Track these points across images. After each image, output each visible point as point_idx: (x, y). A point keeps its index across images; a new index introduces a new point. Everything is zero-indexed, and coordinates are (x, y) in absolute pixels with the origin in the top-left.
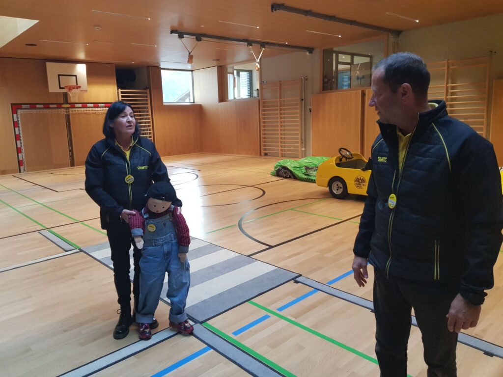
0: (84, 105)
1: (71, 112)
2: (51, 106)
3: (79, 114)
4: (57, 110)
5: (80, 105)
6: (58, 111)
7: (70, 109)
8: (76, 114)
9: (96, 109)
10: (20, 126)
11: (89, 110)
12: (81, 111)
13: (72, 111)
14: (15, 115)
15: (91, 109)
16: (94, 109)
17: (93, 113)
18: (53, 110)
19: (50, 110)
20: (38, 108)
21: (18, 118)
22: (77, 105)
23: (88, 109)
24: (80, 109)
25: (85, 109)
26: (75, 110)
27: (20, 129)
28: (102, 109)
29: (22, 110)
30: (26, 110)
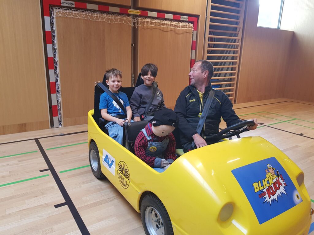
0: (161, 14)
1: (140, 25)
2: (111, 9)
3: (152, 29)
4: (119, 17)
5: (155, 14)
6: (121, 20)
7: (140, 19)
8: (147, 28)
9: (177, 24)
10: (56, 41)
11: (167, 24)
12: (156, 24)
13: (143, 23)
14: (47, 19)
15: (169, 22)
16: (173, 23)
17: (171, 30)
18: (114, 17)
19: (109, 17)
20: (90, 10)
21: (52, 24)
22: (150, 14)
23: (166, 22)
24: (154, 21)
25: (162, 22)
26: (147, 22)
27: (56, 47)
28: (184, 24)
29: (61, 10)
30: (67, 11)
